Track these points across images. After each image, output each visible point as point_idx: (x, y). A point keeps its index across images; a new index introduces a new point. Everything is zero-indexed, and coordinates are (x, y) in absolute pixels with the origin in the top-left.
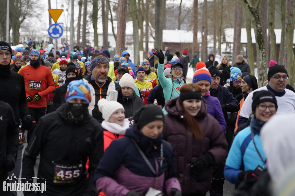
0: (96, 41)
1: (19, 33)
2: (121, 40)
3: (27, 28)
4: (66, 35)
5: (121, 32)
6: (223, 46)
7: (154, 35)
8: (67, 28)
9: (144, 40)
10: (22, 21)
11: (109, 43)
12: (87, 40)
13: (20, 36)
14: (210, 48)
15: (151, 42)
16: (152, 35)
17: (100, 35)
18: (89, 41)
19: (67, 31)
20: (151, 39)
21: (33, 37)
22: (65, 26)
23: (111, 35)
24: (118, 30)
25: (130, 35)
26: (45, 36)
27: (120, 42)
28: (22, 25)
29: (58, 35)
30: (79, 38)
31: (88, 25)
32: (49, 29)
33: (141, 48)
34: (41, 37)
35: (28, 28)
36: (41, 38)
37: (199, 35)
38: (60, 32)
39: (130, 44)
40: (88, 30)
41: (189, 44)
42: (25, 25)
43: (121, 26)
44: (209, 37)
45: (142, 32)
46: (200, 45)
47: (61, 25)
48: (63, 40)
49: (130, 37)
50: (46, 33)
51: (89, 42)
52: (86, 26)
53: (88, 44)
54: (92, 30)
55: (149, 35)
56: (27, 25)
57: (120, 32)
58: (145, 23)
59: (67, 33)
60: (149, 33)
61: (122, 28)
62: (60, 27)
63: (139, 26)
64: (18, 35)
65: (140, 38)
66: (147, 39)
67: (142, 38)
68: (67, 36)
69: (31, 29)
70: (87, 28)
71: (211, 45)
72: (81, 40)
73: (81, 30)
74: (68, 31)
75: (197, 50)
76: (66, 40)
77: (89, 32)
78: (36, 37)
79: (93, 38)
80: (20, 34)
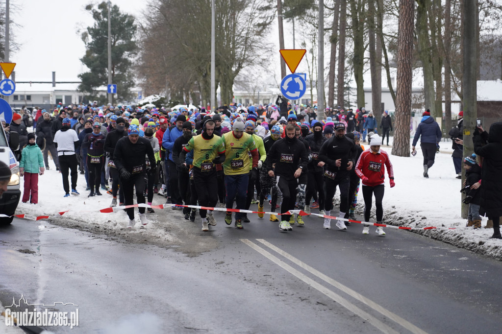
0: (361, 102)
1: (232, 93)
2: (403, 99)
3: (244, 85)
4: (311, 93)
5: (404, 86)
7: (459, 89)
8: (311, 81)
9: (444, 99)
10: (237, 71)
11: (383, 104)
12: (346, 101)
13: (233, 97)
15: (454, 102)
16: (456, 89)
17: (368, 91)
18: (349, 102)
19: (312, 87)
20: (456, 97)
21: (255, 98)
22: (308, 78)
23: (385, 92)
24: (399, 83)
25: (419, 92)
26: (274, 96)
27: (402, 102)
28: (236, 79)
29: (297, 94)
30: (331, 99)
31: (347, 76)
32: (282, 84)
33: (439, 113)
34: (268, 98)
35: (246, 83)
36: (269, 100)
38: (301, 88)
39: (419, 106)
40: (347, 84)
42: (242, 79)
43: (403, 75)
45: (439, 85)
47: (303, 76)
48: (306, 102)
49: (419, 95)
50: (278, 92)
51: (349, 104)
52: (345, 77)
54: (354, 84)
55: (451, 90)
56: (244, 78)
57: (402, 86)
58: (443, 70)
59: (311, 90)
60: (451, 87)
61: (406, 78)
62: (301, 79)
63: (434, 75)
64: (230, 96)
65: (435, 95)
66: (448, 96)
67: (439, 96)
68: (312, 95)
69: (252, 85)
70: (345, 80)
72: (336, 102)
73: (336, 84)
74: (314, 87)
76: (310, 102)
77: (348, 88)
78: (260, 98)
79: (356, 98)
80: (234, 95)
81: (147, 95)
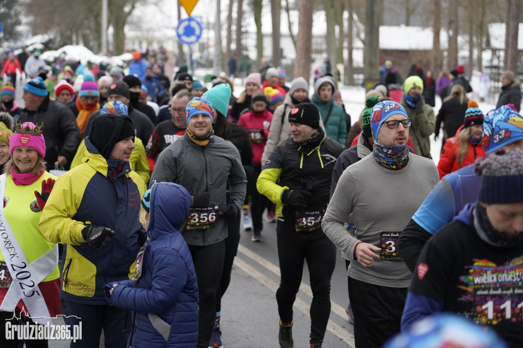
0: (260, 47)
1: (124, 34)
2: (304, 45)
3: (137, 25)
4: (209, 36)
5: (305, 32)
6: (487, 55)
7: (363, 36)
8: (209, 23)
9: (346, 44)
10: (130, 12)
11: (282, 51)
12: (244, 45)
13: (125, 38)
14: (463, 58)
15: (358, 49)
16: (358, 36)
17: (267, 35)
18: (246, 47)
19: (209, 29)
20: (358, 44)
21: (149, 40)
22: (204, 21)
23: (285, 36)
24: (300, 28)
25: (320, 37)
26: (169, 39)
28: (129, 19)
29: (193, 38)
30: (229, 43)
31: (245, 19)
32: (178, 26)
33: (340, 59)
35: (139, 24)
37: (444, 36)
38: (197, 32)
39: (319, 52)
40: (245, 27)
41: (425, 52)
42: (135, 20)
43: (305, 20)
44: (460, 39)
45: (341, 31)
46: (446, 54)
47: (199, 20)
49: (320, 40)
50: (172, 33)
51: (246, 49)
52: (242, 20)
53: (245, 53)
54: (253, 28)
55: (354, 36)
56: (138, 19)
58: (346, 14)
59: (208, 33)
60: (354, 33)
61: (307, 24)
62: (197, 23)
63: (336, 20)
64: (122, 37)
65: (337, 42)
66: (350, 43)
67: (341, 42)
68: (208, 39)
69: (145, 26)
70: (243, 24)
71: (464, 53)
72: (233, 46)
73: (234, 28)
74: (211, 29)
75: (439, 62)
76: (206, 45)
77: (247, 32)
78: (154, 39)
79: (254, 43)
81: (35, 34)
